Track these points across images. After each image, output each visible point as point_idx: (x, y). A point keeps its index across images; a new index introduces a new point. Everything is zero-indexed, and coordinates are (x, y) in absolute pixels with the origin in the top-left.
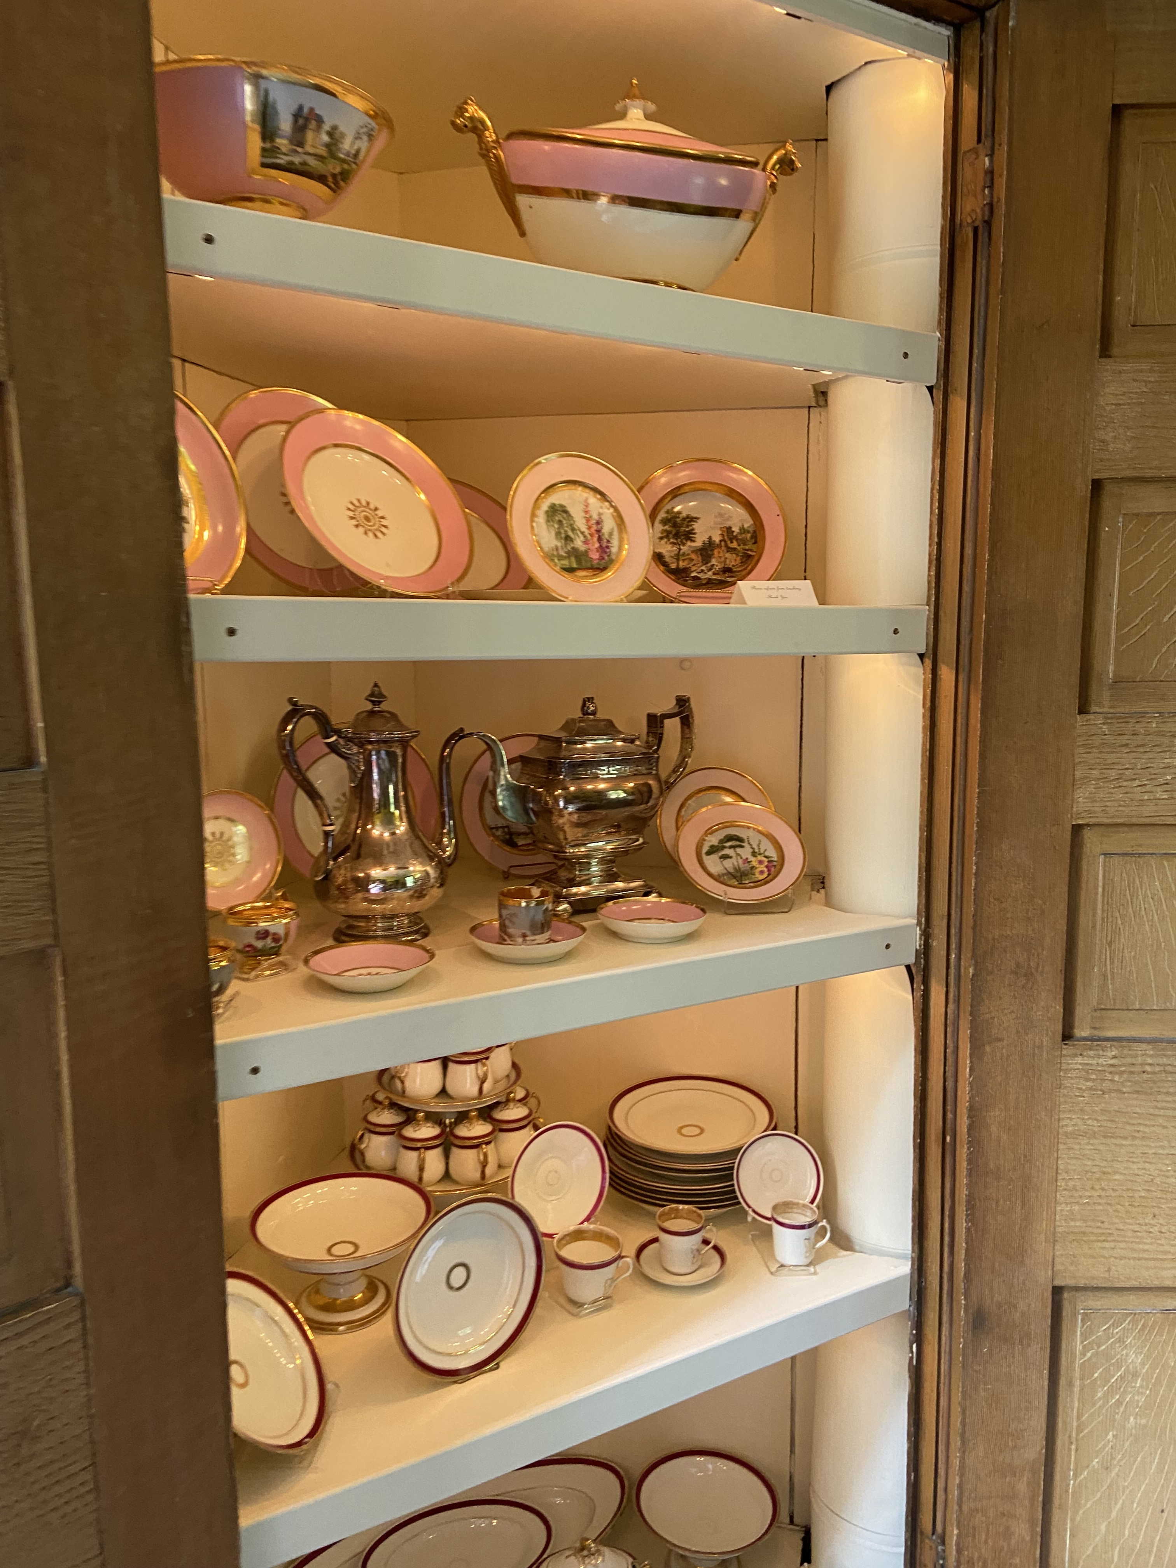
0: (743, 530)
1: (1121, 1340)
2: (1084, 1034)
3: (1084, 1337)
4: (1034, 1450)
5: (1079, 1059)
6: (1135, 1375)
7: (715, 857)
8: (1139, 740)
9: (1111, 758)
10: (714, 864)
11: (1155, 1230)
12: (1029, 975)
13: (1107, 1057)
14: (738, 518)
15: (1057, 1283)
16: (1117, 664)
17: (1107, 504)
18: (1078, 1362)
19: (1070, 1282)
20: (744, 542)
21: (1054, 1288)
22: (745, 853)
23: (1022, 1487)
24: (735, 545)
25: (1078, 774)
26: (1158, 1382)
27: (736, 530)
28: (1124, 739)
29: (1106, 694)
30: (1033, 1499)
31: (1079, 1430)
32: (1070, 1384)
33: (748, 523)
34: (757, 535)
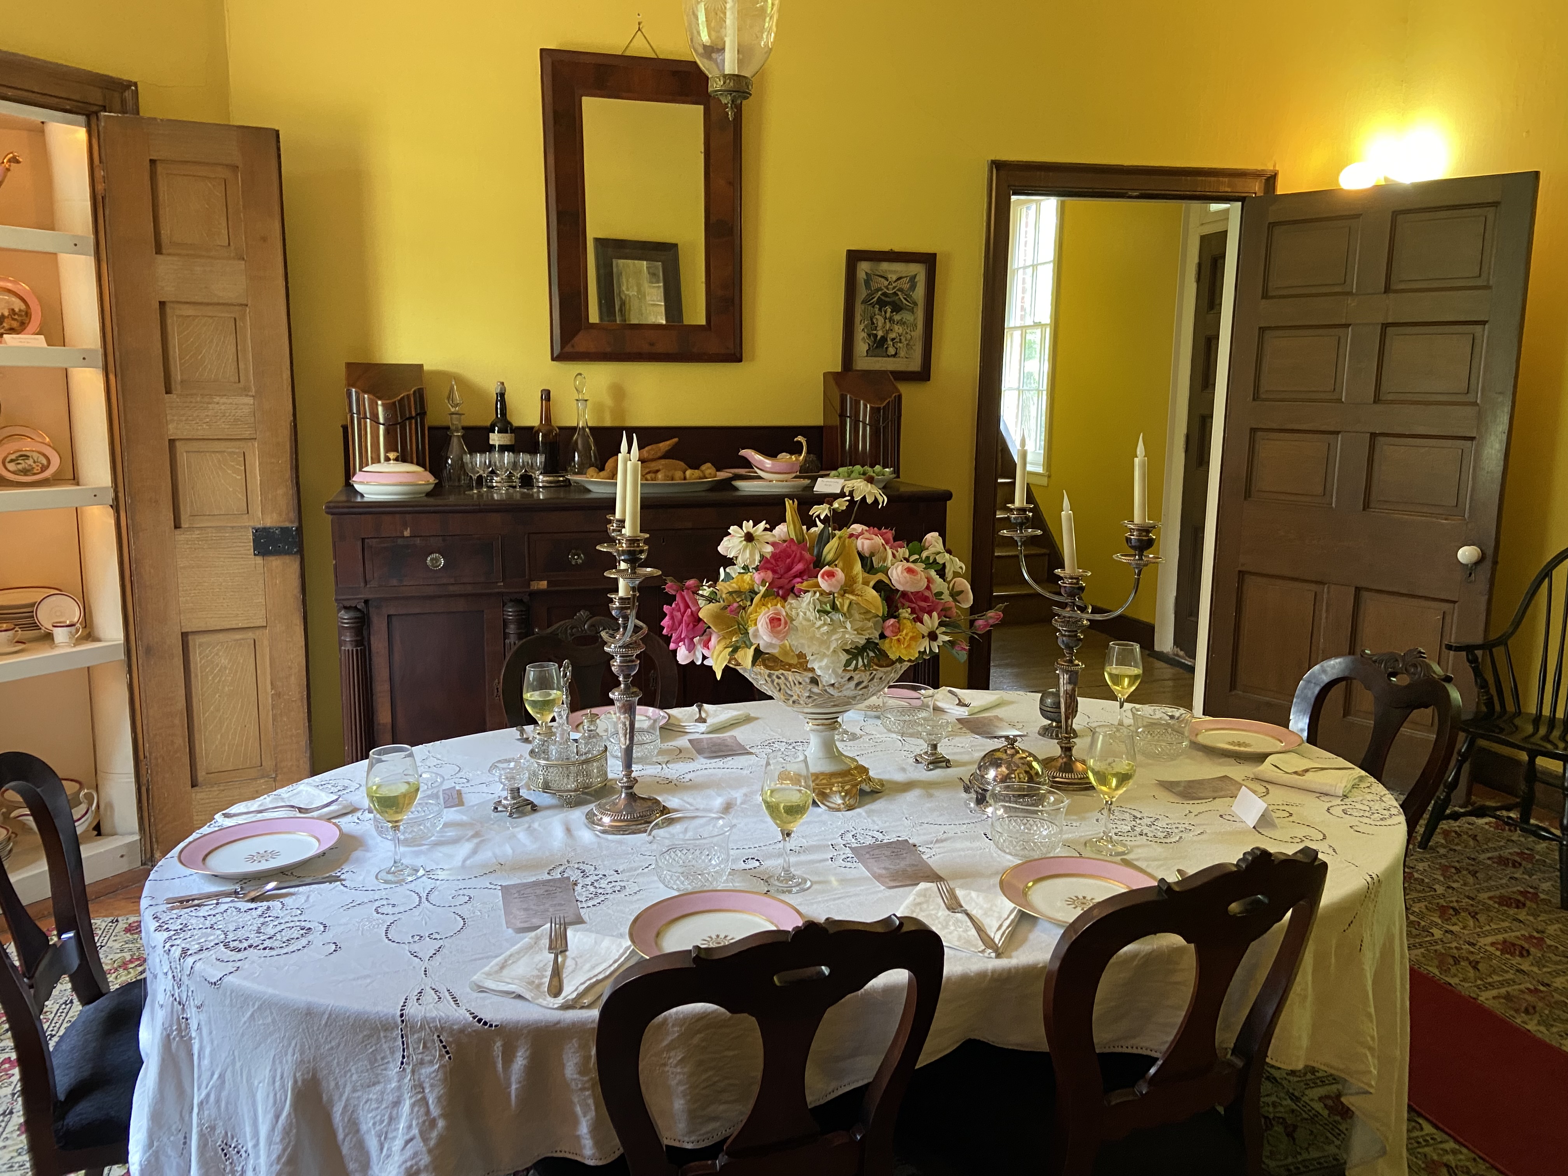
0: (20, 310)
1: (217, 654)
2: (187, 526)
3: (200, 654)
4: (181, 704)
5: (183, 536)
6: (225, 668)
7: (12, 464)
8: (193, 405)
9: (182, 412)
10: (12, 467)
11: (225, 605)
12: (156, 502)
13: (196, 534)
14: (18, 305)
15: (184, 630)
16: (181, 375)
17: (169, 311)
18: (199, 665)
19: (189, 630)
20: (21, 316)
21: (182, 633)
22: (30, 462)
23: (177, 721)
24: (16, 317)
25: (168, 418)
26: (236, 672)
27: (17, 310)
28: (187, 404)
29: (179, 387)
30: (183, 726)
31: (203, 695)
32: (196, 676)
33: (23, 307)
34: (27, 314)
